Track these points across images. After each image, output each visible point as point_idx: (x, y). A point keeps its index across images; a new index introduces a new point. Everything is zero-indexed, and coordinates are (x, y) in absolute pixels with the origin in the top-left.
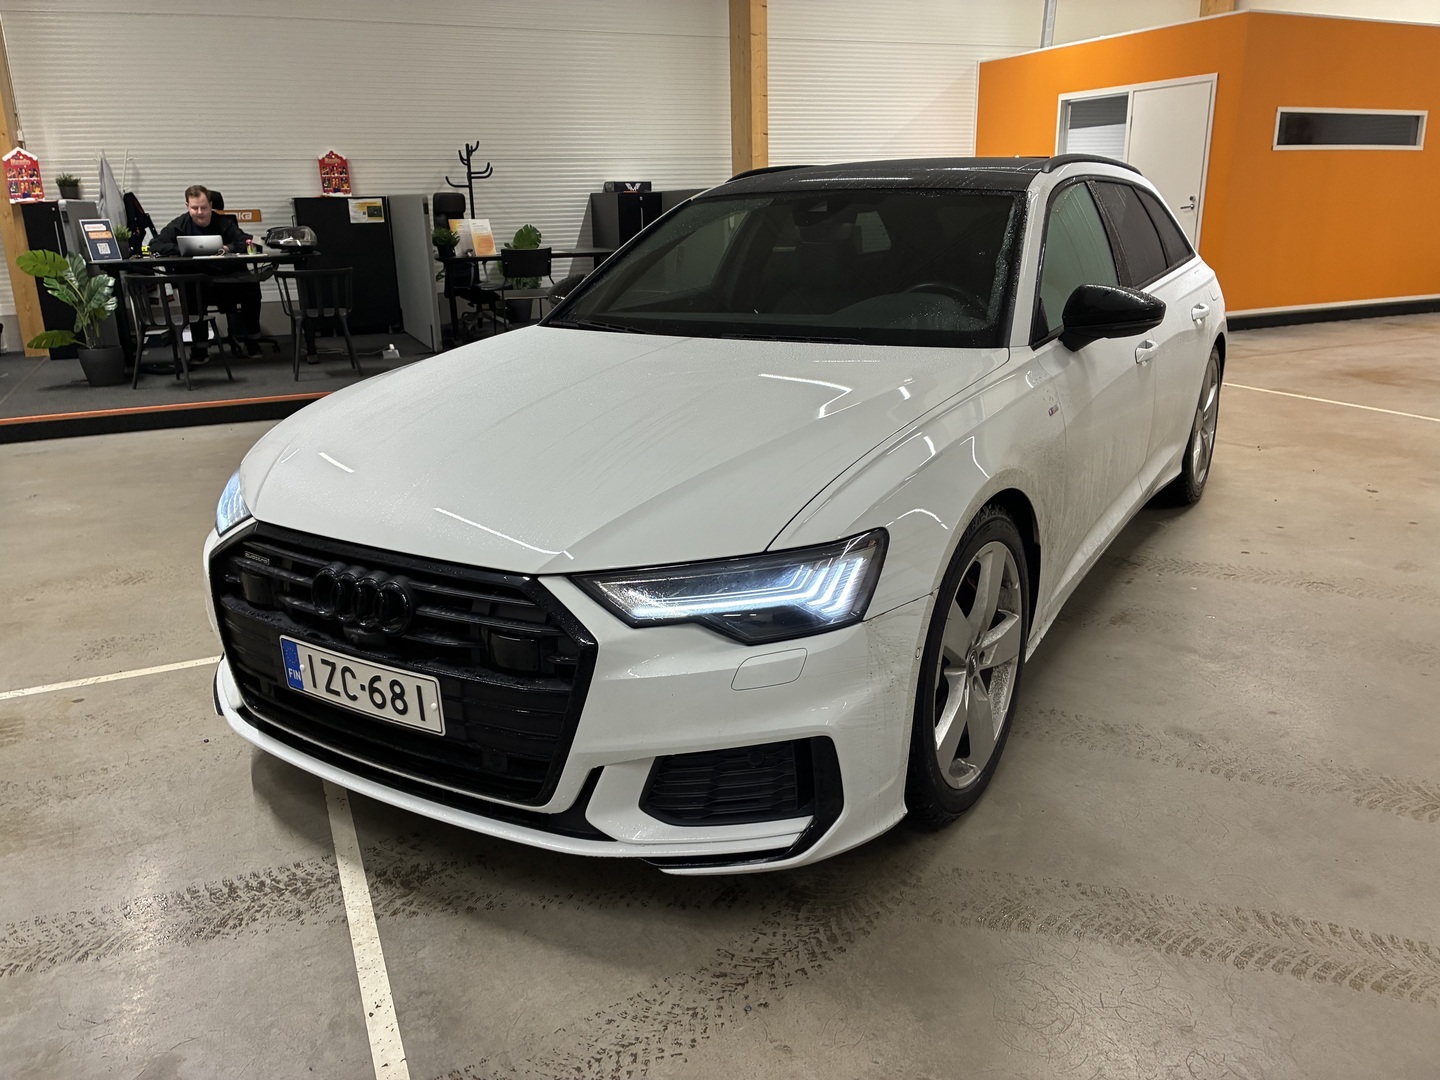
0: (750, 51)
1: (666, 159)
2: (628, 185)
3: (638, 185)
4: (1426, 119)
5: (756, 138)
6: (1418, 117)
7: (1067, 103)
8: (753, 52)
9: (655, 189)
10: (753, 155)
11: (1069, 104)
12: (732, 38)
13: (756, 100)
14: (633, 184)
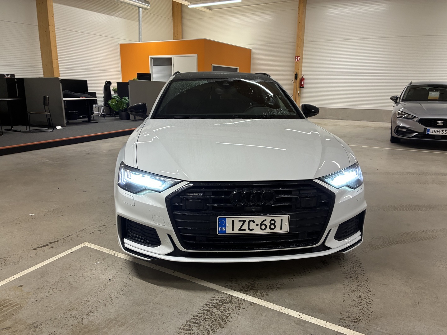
0: (49, 31)
1: (19, 66)
2: (6, 75)
3: (9, 76)
4: (239, 69)
5: (54, 61)
6: (237, 69)
7: (151, 58)
8: (50, 32)
9: (16, 77)
10: (54, 67)
11: (152, 59)
12: (39, 26)
13: (53, 48)
14: (8, 75)
